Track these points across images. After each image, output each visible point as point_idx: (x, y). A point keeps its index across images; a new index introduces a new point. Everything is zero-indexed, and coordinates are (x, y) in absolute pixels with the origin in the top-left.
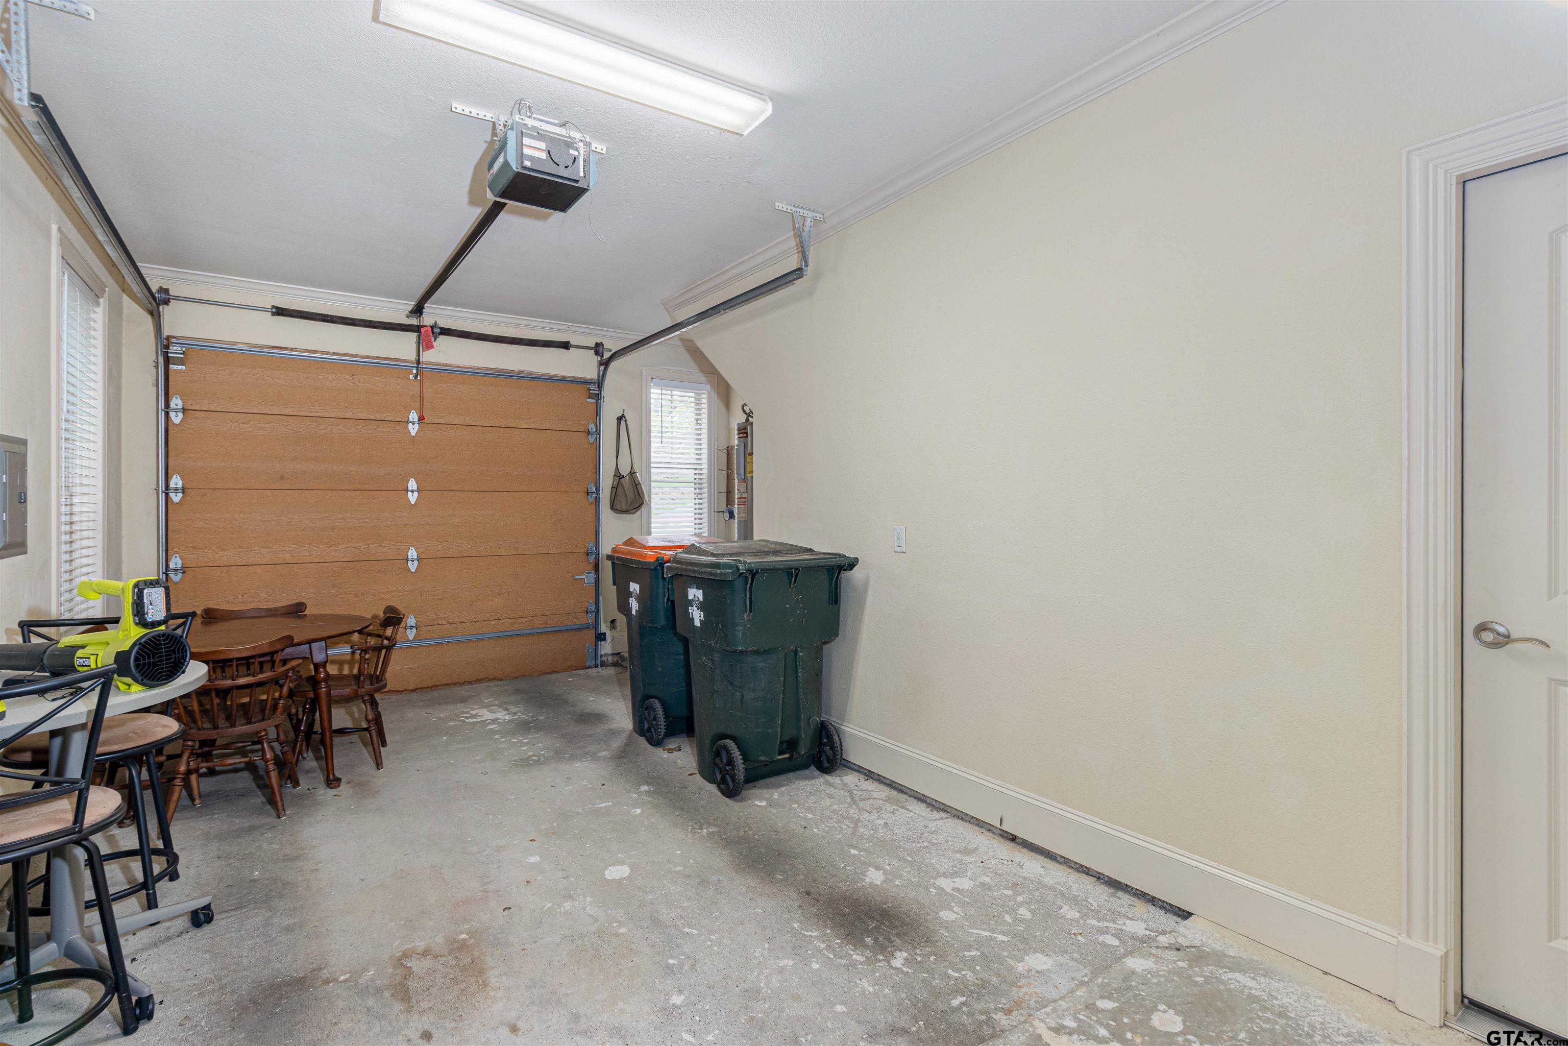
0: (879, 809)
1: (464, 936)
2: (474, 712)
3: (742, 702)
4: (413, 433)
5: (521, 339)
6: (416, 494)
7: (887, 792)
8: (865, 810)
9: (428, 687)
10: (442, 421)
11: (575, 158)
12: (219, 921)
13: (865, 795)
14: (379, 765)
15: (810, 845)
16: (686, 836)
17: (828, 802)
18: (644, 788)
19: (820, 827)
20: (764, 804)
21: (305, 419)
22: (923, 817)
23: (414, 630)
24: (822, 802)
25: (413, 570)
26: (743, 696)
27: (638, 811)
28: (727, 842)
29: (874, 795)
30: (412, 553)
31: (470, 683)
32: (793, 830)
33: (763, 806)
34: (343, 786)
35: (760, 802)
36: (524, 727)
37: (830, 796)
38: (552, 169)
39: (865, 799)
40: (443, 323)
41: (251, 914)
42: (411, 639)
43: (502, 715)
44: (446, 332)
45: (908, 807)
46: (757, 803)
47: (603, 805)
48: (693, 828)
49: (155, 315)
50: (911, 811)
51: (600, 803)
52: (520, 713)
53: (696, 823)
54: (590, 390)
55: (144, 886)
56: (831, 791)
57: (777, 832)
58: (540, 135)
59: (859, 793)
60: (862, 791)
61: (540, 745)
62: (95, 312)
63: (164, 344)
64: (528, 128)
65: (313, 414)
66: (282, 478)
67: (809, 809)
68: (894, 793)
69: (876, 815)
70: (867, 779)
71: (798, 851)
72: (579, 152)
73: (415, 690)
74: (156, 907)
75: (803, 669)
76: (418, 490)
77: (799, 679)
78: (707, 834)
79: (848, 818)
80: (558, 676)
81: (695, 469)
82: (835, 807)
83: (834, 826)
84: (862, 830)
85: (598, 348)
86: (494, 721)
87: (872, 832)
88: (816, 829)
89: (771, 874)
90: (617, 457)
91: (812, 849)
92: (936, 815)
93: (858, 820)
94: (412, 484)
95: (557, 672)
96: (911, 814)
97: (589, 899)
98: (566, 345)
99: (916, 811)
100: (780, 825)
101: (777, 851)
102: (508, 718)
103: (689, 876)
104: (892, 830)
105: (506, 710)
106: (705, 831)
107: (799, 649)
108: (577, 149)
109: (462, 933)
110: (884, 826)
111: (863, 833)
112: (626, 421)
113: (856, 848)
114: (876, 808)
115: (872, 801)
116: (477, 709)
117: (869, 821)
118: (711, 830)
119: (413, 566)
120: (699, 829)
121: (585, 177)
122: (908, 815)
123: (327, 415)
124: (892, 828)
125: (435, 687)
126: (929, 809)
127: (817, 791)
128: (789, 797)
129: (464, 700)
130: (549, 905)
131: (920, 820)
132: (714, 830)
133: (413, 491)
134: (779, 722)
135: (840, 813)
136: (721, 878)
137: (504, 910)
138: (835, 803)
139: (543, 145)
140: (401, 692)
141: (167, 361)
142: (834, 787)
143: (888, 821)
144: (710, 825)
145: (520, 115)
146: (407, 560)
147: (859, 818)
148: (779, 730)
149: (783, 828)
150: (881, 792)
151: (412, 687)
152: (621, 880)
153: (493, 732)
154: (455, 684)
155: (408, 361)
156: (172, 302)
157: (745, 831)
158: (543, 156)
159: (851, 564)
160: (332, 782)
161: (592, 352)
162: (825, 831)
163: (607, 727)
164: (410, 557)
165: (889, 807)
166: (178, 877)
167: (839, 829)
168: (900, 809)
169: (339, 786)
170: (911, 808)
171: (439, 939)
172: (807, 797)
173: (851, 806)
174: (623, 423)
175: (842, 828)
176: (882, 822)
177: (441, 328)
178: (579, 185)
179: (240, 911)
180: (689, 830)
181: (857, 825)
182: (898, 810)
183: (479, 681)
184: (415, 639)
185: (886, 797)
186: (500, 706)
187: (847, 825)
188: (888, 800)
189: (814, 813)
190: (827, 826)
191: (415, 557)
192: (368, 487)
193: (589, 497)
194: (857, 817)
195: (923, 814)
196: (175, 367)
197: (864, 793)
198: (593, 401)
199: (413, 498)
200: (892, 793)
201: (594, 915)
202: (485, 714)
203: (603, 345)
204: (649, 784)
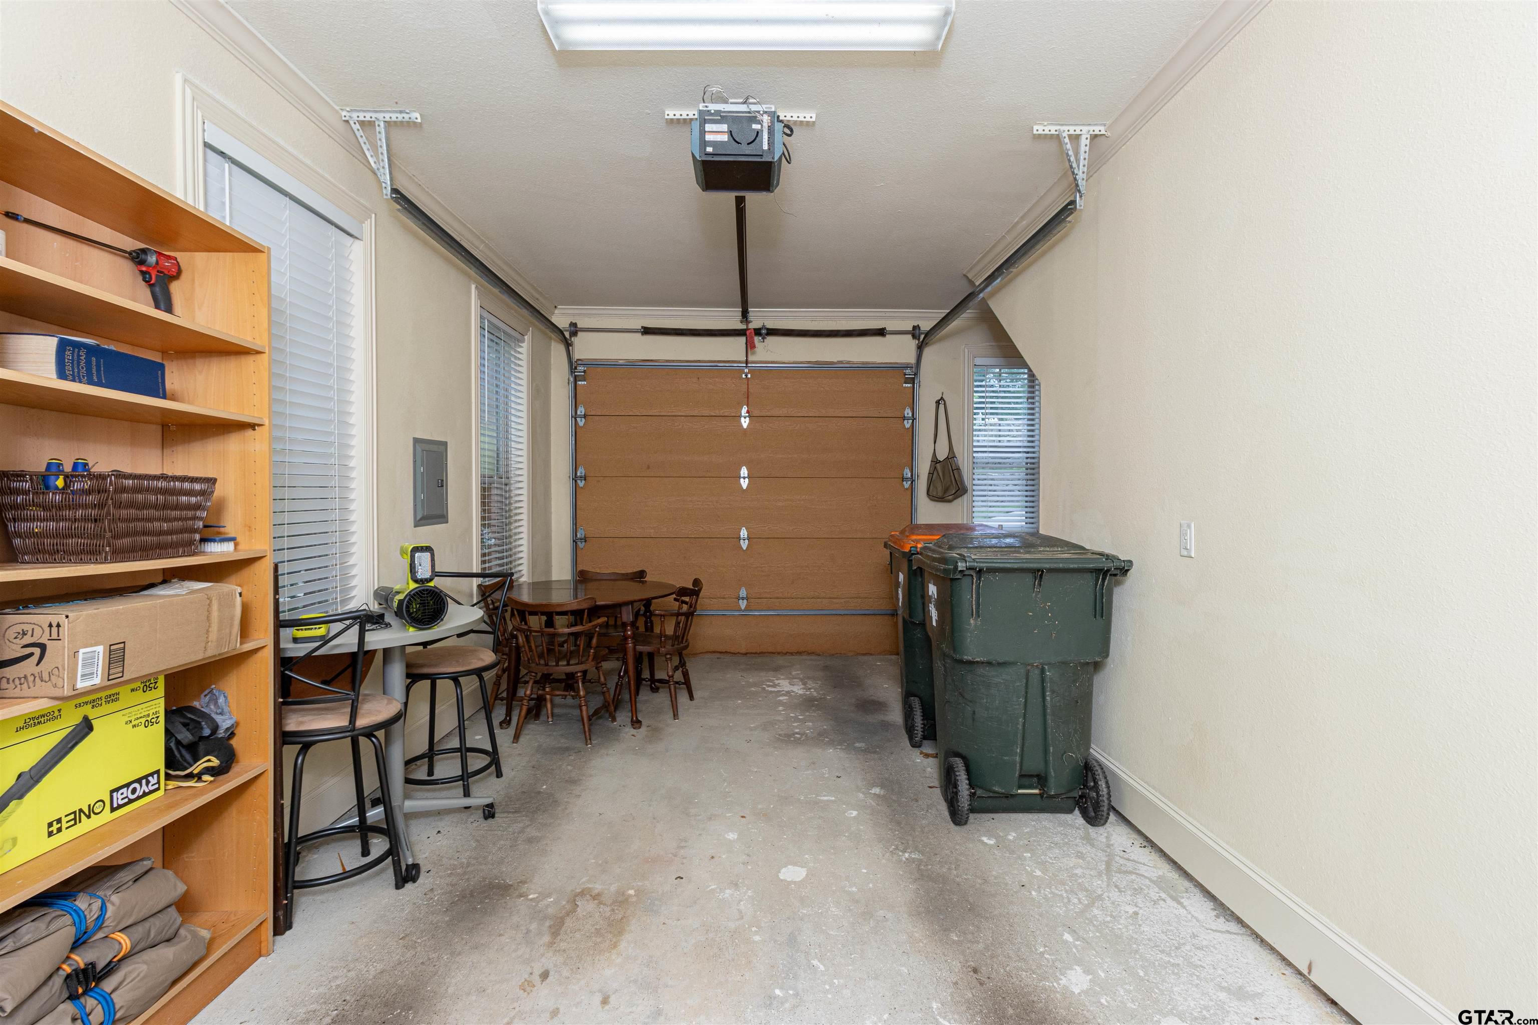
0: (1138, 891)
1: (632, 892)
2: (777, 682)
3: (973, 720)
4: (745, 425)
5: (838, 331)
6: (747, 480)
7: (1164, 870)
8: (1116, 886)
9: (756, 653)
10: (768, 414)
11: (758, 132)
12: (500, 819)
13: (1130, 866)
14: (676, 716)
15: (1015, 910)
16: (883, 856)
17: (1072, 861)
18: (876, 790)
19: (1042, 892)
20: (992, 842)
21: (664, 418)
22: (1198, 921)
23: (745, 601)
24: (1064, 860)
25: (745, 549)
26: (974, 713)
27: (855, 813)
28: (922, 875)
29: (1143, 870)
30: (744, 533)
31: (792, 654)
32: (1006, 884)
33: (990, 845)
34: (643, 729)
35: (989, 839)
36: (809, 703)
37: (1080, 856)
38: (734, 149)
39: (1126, 872)
40: (770, 325)
41: (519, 819)
42: (743, 608)
43: (798, 689)
44: (773, 332)
45: (1182, 900)
46: (985, 839)
47: (826, 798)
48: (897, 848)
49: (568, 345)
50: (1184, 907)
51: (824, 796)
52: (814, 689)
53: (903, 843)
54: (906, 375)
55: (462, 778)
56: (1086, 849)
57: (986, 881)
58: (721, 117)
59: (1122, 861)
60: (1128, 860)
61: (811, 724)
62: (521, 347)
63: (573, 365)
64: (712, 114)
65: (670, 414)
66: (648, 467)
67: (1043, 865)
68: (1173, 875)
69: (1129, 898)
70: (1145, 847)
71: (996, 913)
72: (762, 125)
73: (746, 654)
74: (469, 796)
75: (1053, 692)
76: (749, 477)
77: (1046, 703)
78: (907, 859)
79: (1087, 890)
80: (870, 658)
81: (1028, 452)
82: (1078, 871)
83: (1061, 896)
84: (1096, 912)
85: (915, 332)
86: (788, 693)
87: (1109, 919)
88: (1036, 891)
89: (946, 930)
90: (935, 443)
91: (1016, 915)
92: (1222, 924)
93: (1100, 898)
94: (744, 472)
95: (871, 654)
96: (1183, 912)
97: (750, 893)
98: (881, 332)
99: (1192, 909)
100: (994, 873)
101: (971, 904)
102: (801, 692)
103: (857, 902)
104: (1140, 925)
105: (804, 684)
106: (907, 855)
107: (1046, 667)
108: (760, 122)
109: (632, 889)
110: (1131, 916)
111: (1095, 916)
112: (945, 404)
113: (1073, 932)
114: (1135, 889)
115: (1134, 877)
116: (783, 679)
117: (1113, 903)
118: (913, 856)
119: (744, 545)
120: (902, 851)
121: (769, 149)
122: (1176, 912)
123: (680, 414)
124: (1141, 922)
125: (762, 654)
126: (1215, 913)
127: (1067, 843)
128: (1026, 842)
129: (777, 669)
130: (713, 887)
131: (1190, 924)
132: (917, 856)
133: (744, 478)
134: (1018, 751)
135: (1080, 881)
136: (889, 915)
137: (676, 879)
138: (1081, 867)
139: (724, 127)
140: (735, 654)
141: (576, 379)
142: (1093, 846)
143: (1141, 912)
144: (916, 849)
145: (704, 102)
146: (739, 538)
147: (1102, 895)
148: (1018, 759)
149: (996, 878)
150: (1158, 869)
151: (744, 651)
152: (790, 883)
153: (781, 703)
154: (779, 653)
155: (740, 362)
156: (580, 334)
157: (949, 869)
158: (725, 138)
159: (1123, 569)
160: (636, 723)
161: (910, 336)
162: (1046, 898)
163: (880, 717)
164: (742, 536)
165: (1154, 893)
166: (502, 776)
167: (1066, 900)
168: (1169, 900)
169: (640, 728)
170: (1185, 902)
171: (613, 888)
172: (1050, 848)
173: (1101, 876)
174: (942, 407)
175: (1069, 901)
176: (1131, 910)
177: (768, 329)
178: (763, 160)
179: (517, 815)
180: (891, 850)
181: (1094, 903)
182: (1164, 900)
183: (799, 653)
184: (746, 609)
185: (1159, 877)
186: (801, 680)
187: (1079, 899)
188: (1159, 882)
189: (1045, 871)
190: (1052, 893)
191: (746, 536)
192: (710, 474)
193: (905, 483)
194: (1100, 893)
195: (1201, 917)
196: (580, 383)
197: (1129, 864)
198: (909, 385)
199: (744, 483)
200: (1170, 875)
201: (743, 912)
202: (784, 685)
203: (919, 328)
204: (882, 786)
